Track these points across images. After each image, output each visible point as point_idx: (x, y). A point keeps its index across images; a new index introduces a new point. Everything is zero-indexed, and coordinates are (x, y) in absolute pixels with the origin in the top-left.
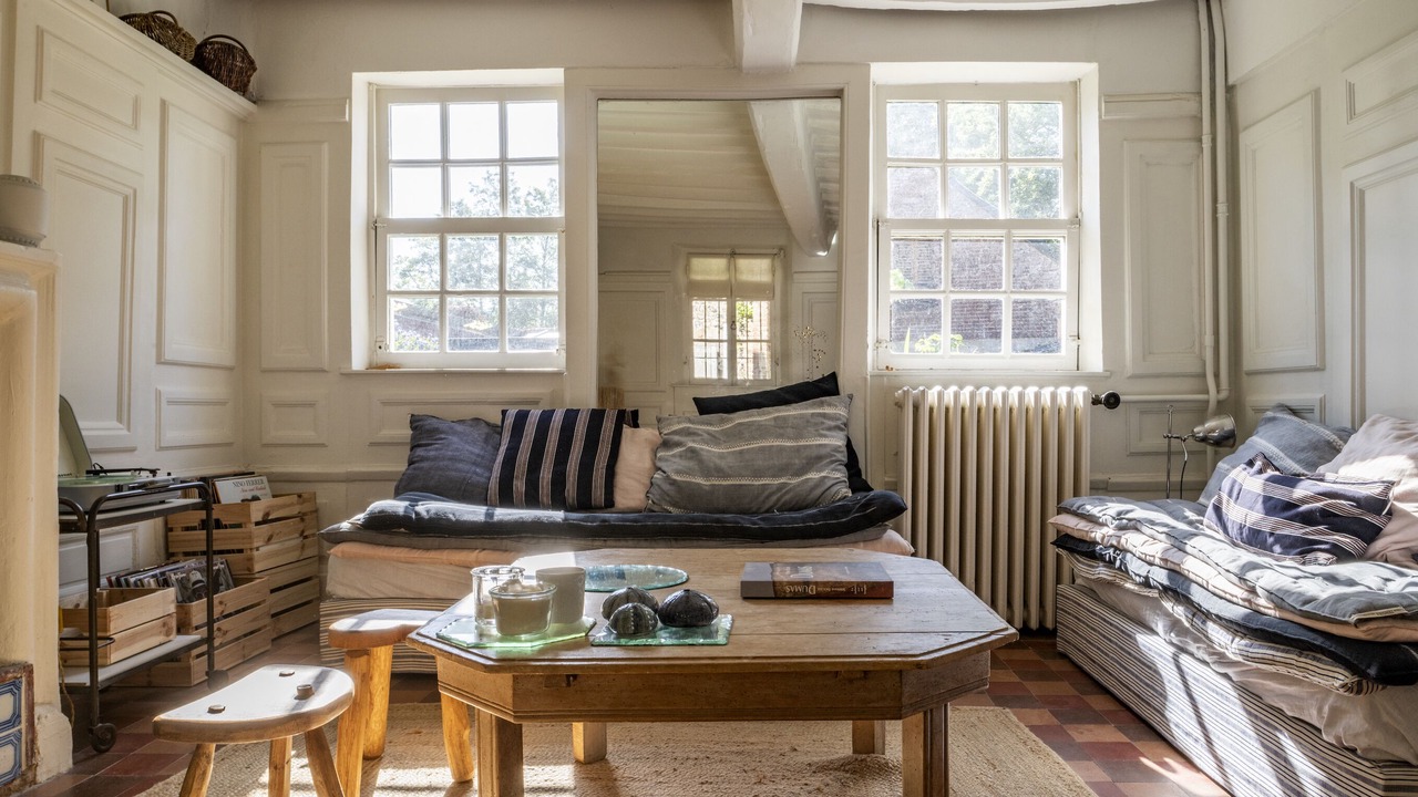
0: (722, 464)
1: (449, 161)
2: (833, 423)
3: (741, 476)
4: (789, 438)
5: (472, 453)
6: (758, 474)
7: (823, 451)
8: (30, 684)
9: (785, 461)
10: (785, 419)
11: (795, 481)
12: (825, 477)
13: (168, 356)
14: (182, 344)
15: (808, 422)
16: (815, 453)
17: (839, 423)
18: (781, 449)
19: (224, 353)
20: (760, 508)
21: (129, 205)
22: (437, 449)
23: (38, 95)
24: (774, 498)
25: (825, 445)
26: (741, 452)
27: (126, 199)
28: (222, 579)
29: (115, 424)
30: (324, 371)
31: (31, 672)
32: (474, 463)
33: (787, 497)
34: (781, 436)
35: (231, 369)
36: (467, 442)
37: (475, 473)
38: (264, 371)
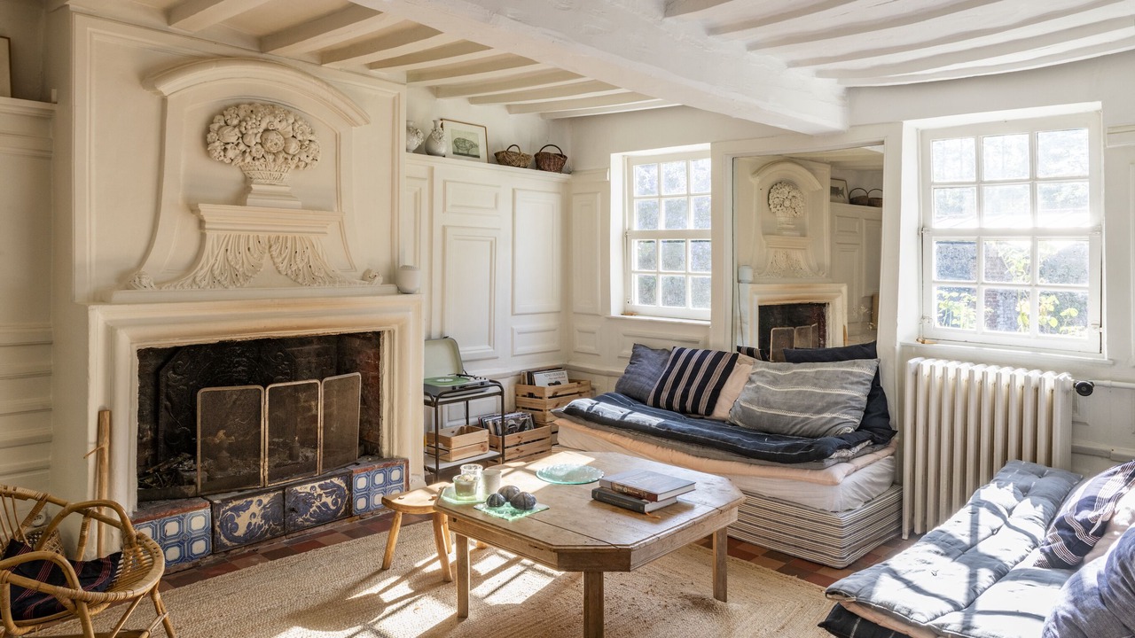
0: (771, 399)
1: (662, 197)
2: (855, 380)
3: (780, 409)
4: (821, 387)
5: (650, 371)
6: (791, 409)
7: (840, 399)
8: (407, 467)
9: (812, 402)
10: (822, 372)
11: (815, 417)
12: (835, 418)
13: (517, 311)
14: (524, 304)
15: (838, 377)
16: (833, 400)
17: (861, 379)
18: (812, 394)
19: (554, 305)
20: (789, 432)
21: (493, 246)
22: (636, 367)
23: (444, 210)
24: (798, 427)
25: (844, 395)
26: (787, 393)
27: (491, 243)
28: (527, 424)
29: (487, 346)
30: (598, 315)
31: (408, 462)
32: (650, 378)
33: (806, 427)
34: (815, 385)
35: (559, 312)
36: (651, 365)
37: (648, 384)
38: (575, 313)
